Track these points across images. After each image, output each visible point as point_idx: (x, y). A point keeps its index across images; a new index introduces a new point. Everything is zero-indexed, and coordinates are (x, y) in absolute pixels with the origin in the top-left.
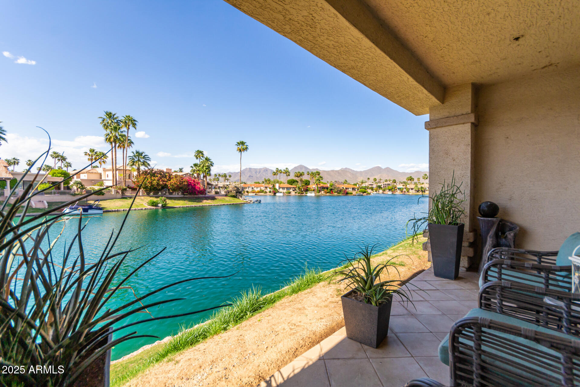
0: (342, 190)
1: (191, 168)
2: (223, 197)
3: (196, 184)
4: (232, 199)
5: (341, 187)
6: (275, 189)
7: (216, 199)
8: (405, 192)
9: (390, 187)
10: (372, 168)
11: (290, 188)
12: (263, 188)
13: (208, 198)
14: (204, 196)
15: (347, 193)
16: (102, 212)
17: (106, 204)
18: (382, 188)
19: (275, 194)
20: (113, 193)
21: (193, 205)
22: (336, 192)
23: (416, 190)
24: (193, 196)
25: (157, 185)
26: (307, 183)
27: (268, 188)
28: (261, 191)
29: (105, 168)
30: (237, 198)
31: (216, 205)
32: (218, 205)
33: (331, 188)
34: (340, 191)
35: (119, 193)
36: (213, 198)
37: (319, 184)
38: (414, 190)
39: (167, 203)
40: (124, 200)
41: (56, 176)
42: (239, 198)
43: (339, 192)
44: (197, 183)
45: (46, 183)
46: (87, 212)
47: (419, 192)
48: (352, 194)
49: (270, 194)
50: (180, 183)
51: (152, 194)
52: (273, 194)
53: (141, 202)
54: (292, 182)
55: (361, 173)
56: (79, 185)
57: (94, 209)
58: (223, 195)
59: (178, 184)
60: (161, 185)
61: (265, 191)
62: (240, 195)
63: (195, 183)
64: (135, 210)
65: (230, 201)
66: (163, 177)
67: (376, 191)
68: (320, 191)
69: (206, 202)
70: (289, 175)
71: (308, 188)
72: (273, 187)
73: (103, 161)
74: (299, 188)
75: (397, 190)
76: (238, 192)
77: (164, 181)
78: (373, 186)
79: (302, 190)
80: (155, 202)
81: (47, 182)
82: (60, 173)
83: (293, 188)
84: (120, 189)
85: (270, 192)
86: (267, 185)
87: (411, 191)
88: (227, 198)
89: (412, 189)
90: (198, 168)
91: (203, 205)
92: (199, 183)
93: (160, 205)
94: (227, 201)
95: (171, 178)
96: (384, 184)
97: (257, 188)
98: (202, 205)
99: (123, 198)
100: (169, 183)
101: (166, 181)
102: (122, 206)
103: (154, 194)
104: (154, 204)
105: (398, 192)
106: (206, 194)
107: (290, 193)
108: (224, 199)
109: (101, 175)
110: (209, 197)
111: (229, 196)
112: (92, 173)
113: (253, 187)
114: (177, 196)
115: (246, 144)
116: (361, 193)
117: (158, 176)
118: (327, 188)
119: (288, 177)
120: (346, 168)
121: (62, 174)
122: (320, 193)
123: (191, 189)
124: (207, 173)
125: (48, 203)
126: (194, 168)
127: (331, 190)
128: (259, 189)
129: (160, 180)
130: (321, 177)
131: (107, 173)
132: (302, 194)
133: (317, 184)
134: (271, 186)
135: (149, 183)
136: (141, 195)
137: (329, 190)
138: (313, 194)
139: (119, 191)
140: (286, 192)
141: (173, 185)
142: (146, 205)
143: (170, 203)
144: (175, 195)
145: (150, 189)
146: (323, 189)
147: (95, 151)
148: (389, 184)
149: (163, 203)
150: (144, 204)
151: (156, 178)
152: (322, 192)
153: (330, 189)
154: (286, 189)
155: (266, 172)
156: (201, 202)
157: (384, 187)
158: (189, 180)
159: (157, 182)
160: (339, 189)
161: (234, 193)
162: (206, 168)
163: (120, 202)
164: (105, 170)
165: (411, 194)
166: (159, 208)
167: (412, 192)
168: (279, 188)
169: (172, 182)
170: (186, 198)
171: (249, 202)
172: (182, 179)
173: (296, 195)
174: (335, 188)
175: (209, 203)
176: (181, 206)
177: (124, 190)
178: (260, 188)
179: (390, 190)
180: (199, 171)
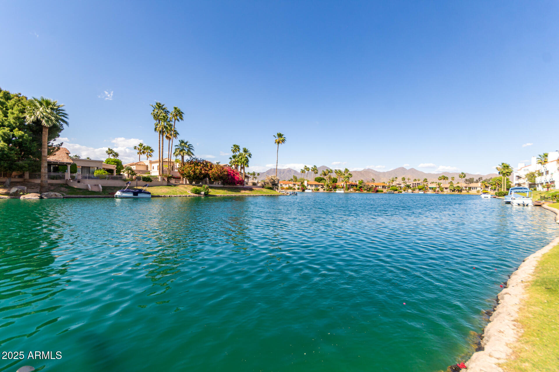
0: (372, 187)
1: (230, 160)
2: (260, 189)
3: (236, 175)
4: (269, 191)
5: (371, 184)
6: (303, 186)
7: (253, 190)
8: (438, 191)
9: (421, 186)
10: (396, 169)
11: (319, 185)
12: (291, 185)
13: (245, 189)
14: (242, 186)
15: (377, 191)
16: (150, 196)
17: (154, 190)
18: (411, 188)
19: (303, 190)
20: (160, 181)
21: (233, 195)
22: (366, 190)
23: (451, 190)
24: (232, 186)
25: (199, 174)
26: (335, 181)
27: (296, 185)
28: (290, 188)
29: (151, 161)
30: (273, 190)
31: (255, 195)
32: (257, 196)
33: (361, 185)
34: (370, 189)
35: (165, 180)
36: (251, 189)
37: (348, 182)
38: (449, 189)
39: (209, 191)
40: (169, 187)
41: (110, 164)
42: (275, 190)
43: (368, 189)
44: (236, 173)
45: (101, 170)
46: (137, 195)
47: (455, 192)
48: (382, 191)
49: (299, 191)
50: (221, 172)
51: (194, 183)
52: (301, 191)
53: (185, 189)
54: (320, 180)
55: (384, 173)
56: (130, 171)
57: (142, 193)
58: (260, 187)
59: (219, 172)
60: (203, 174)
61: (293, 188)
62: (276, 187)
63: (234, 173)
64: (180, 196)
65: (267, 192)
66: (205, 166)
67: (405, 191)
68: (348, 189)
69: (244, 192)
70: (317, 173)
71: (336, 186)
72: (301, 184)
73: (149, 155)
74: (328, 185)
75: (429, 189)
76: (274, 185)
77: (206, 170)
78: (401, 186)
79: (331, 187)
80: (198, 190)
81: (102, 168)
82: (113, 162)
83: (321, 185)
84: (166, 176)
85: (299, 189)
86: (295, 183)
87: (445, 190)
88: (265, 190)
89: (446, 188)
90: (236, 160)
91: (243, 195)
92: (238, 173)
93: (203, 193)
94: (265, 193)
95: (212, 168)
96: (413, 184)
97: (286, 185)
98: (241, 195)
99: (168, 185)
100: (211, 172)
101: (208, 171)
102: (168, 193)
103: (196, 183)
104: (197, 192)
105: (430, 192)
106: (244, 185)
107: (318, 190)
108: (261, 190)
109: (147, 167)
110: (247, 188)
111: (266, 188)
112: (140, 165)
113: (282, 184)
114: (217, 185)
115: (283, 137)
116: (393, 191)
117: (200, 166)
118: (356, 186)
119: (316, 174)
120: (369, 169)
121: (115, 163)
122: (349, 191)
123: (231, 179)
124: (246, 164)
125: (102, 187)
126: (233, 160)
127: (360, 188)
128: (287, 186)
129: (202, 169)
130: (350, 174)
131: (153, 165)
132: (331, 191)
133: (346, 182)
134: (299, 183)
135: (192, 171)
136: (184, 183)
137: (358, 188)
138: (342, 191)
139: (165, 178)
140: (314, 189)
141: (214, 174)
142: (190, 192)
143: (212, 192)
144: (215, 184)
145: (193, 177)
146: (352, 187)
147: (143, 145)
148: (419, 184)
149: (206, 191)
150: (188, 191)
151: (199, 168)
152: (351, 190)
153: (359, 186)
154: (314, 186)
155: (290, 172)
156: (240, 192)
157: (413, 186)
158: (229, 171)
159: (199, 171)
160: (369, 187)
161: (270, 185)
162: (245, 159)
163: (166, 189)
164: (151, 162)
165: (445, 193)
166: (202, 195)
167: (446, 192)
168: (308, 185)
169: (214, 172)
170: (226, 188)
171: (286, 194)
172: (223, 169)
173: (324, 192)
174: (364, 186)
175: (247, 193)
176: (222, 195)
177: (169, 178)
178: (289, 185)
179: (420, 189)
180: (237, 162)
